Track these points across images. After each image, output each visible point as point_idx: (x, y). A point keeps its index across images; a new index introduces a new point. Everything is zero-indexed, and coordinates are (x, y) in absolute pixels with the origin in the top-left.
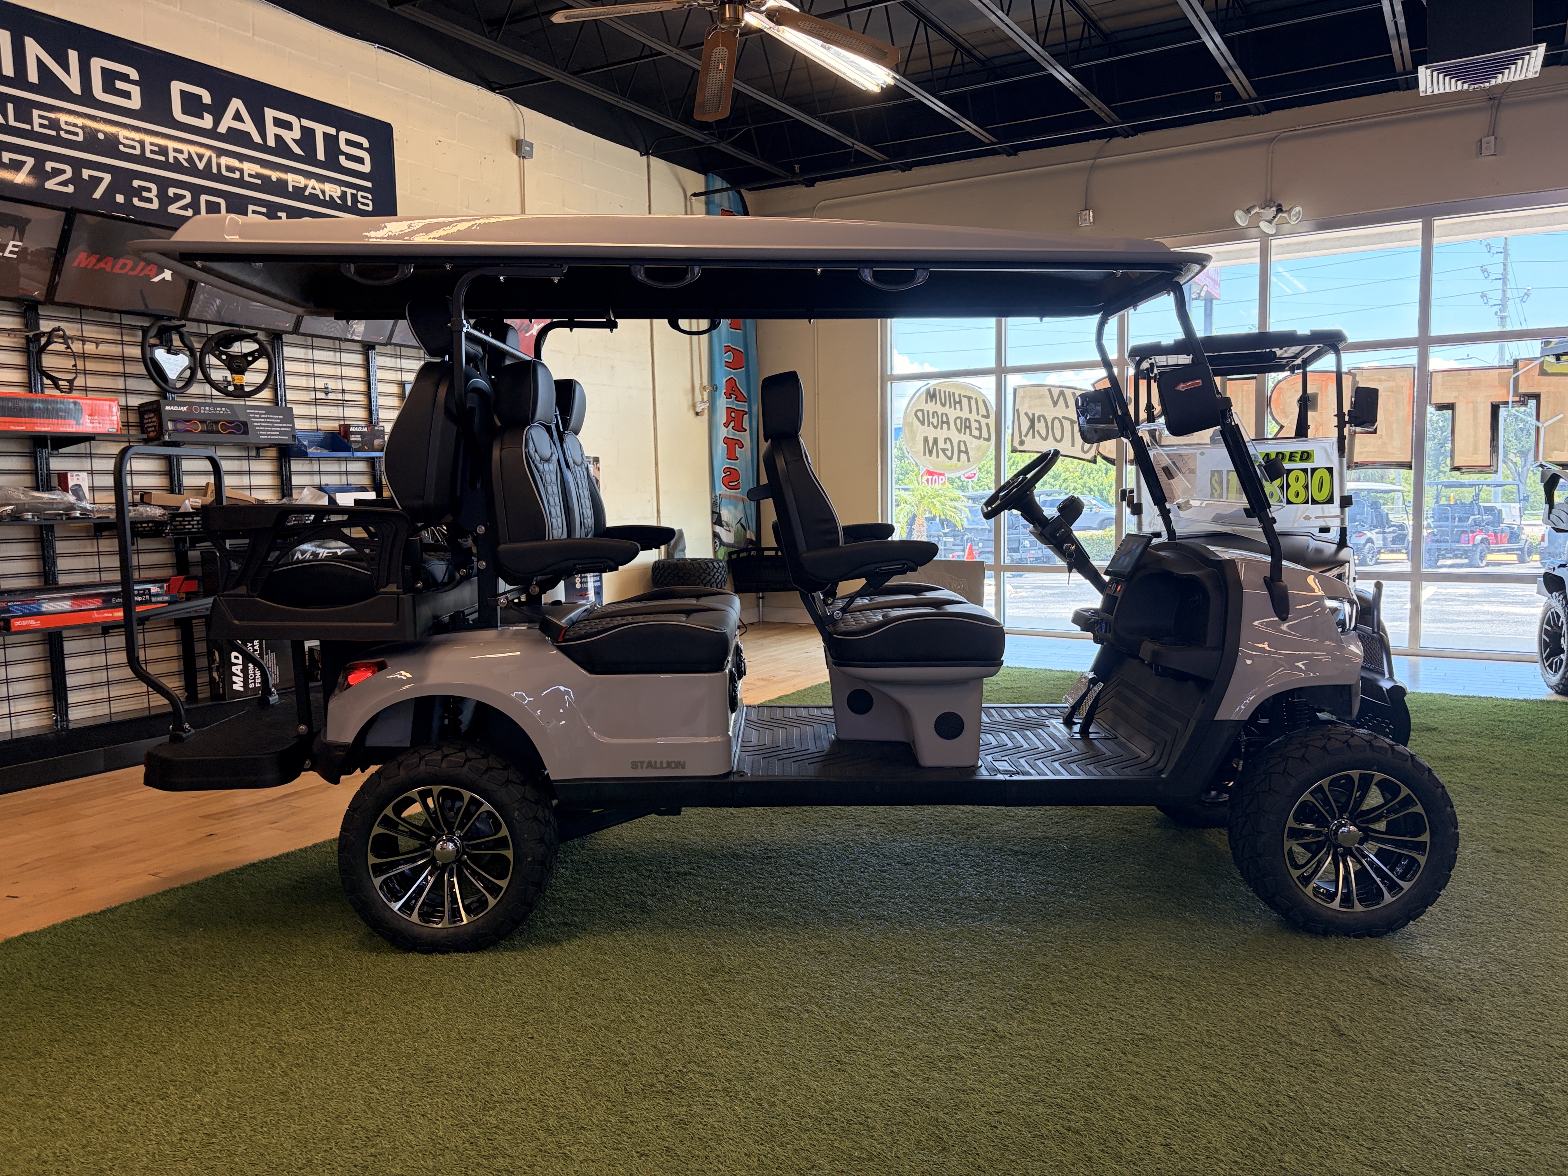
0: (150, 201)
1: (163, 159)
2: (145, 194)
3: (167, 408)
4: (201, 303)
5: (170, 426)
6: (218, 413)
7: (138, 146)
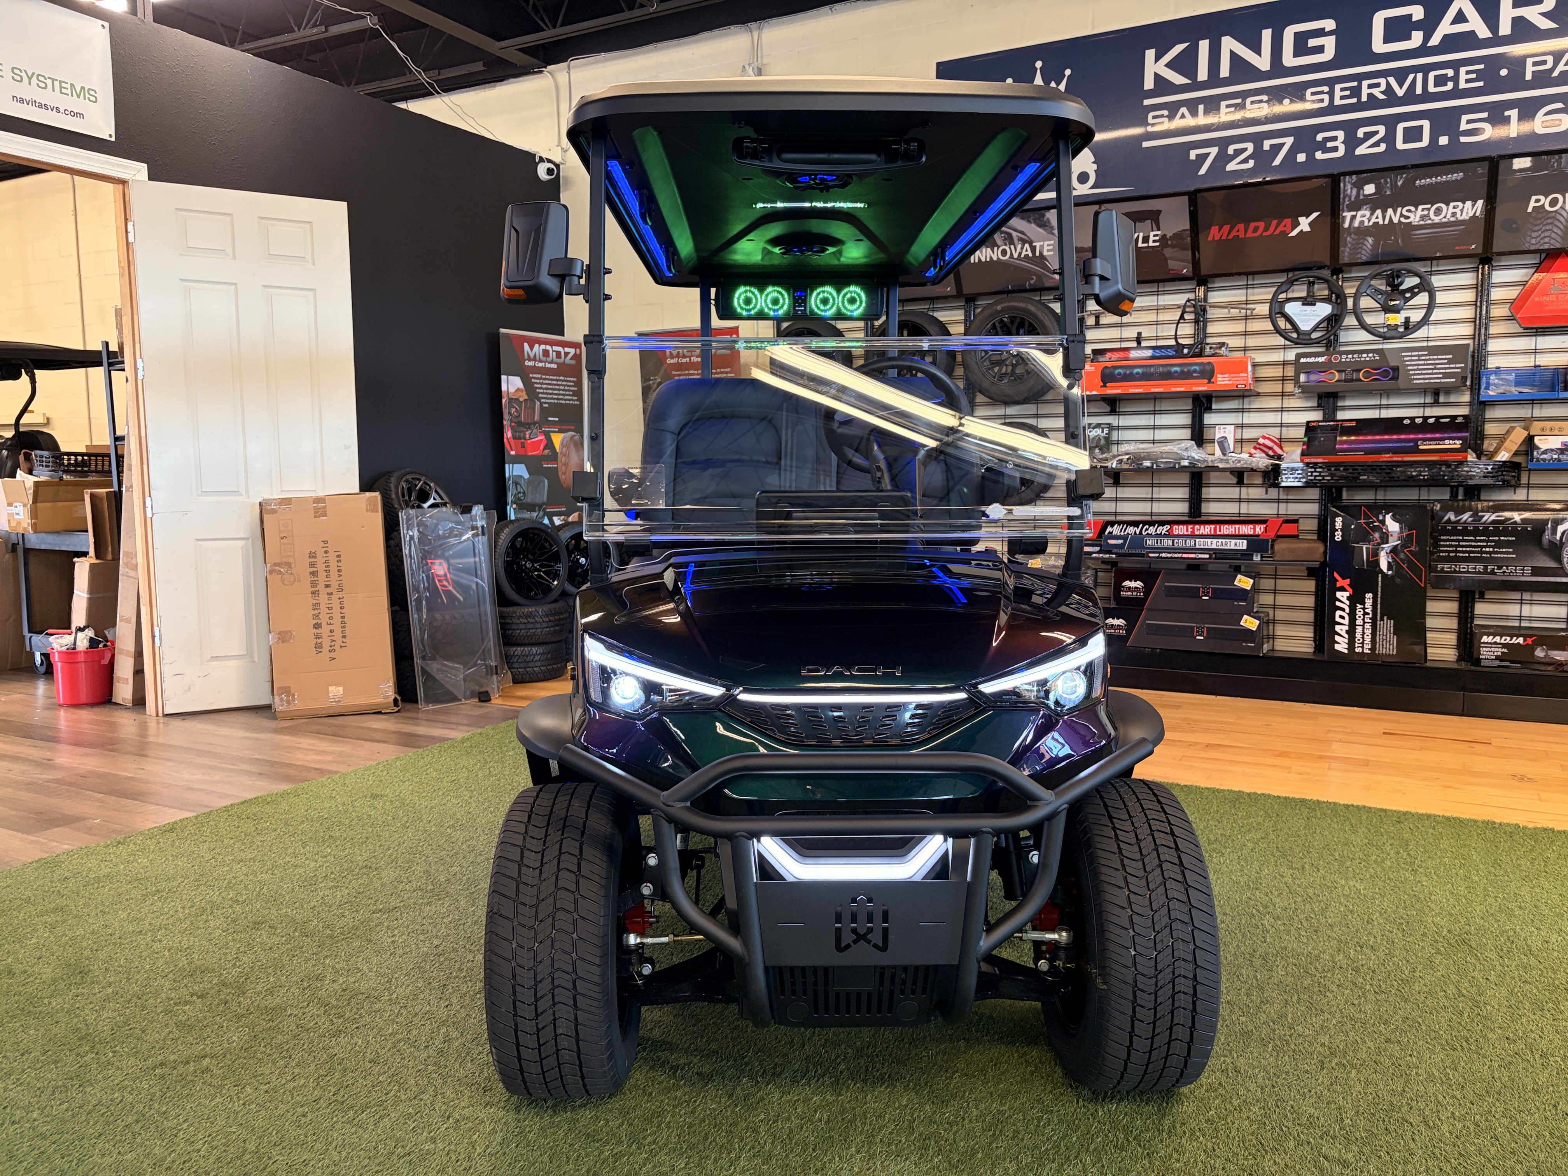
0: (1335, 149)
1: (1354, 100)
2: (1329, 144)
3: (1303, 360)
4: (1349, 245)
5: (1303, 378)
6: (1363, 359)
7: (1326, 97)
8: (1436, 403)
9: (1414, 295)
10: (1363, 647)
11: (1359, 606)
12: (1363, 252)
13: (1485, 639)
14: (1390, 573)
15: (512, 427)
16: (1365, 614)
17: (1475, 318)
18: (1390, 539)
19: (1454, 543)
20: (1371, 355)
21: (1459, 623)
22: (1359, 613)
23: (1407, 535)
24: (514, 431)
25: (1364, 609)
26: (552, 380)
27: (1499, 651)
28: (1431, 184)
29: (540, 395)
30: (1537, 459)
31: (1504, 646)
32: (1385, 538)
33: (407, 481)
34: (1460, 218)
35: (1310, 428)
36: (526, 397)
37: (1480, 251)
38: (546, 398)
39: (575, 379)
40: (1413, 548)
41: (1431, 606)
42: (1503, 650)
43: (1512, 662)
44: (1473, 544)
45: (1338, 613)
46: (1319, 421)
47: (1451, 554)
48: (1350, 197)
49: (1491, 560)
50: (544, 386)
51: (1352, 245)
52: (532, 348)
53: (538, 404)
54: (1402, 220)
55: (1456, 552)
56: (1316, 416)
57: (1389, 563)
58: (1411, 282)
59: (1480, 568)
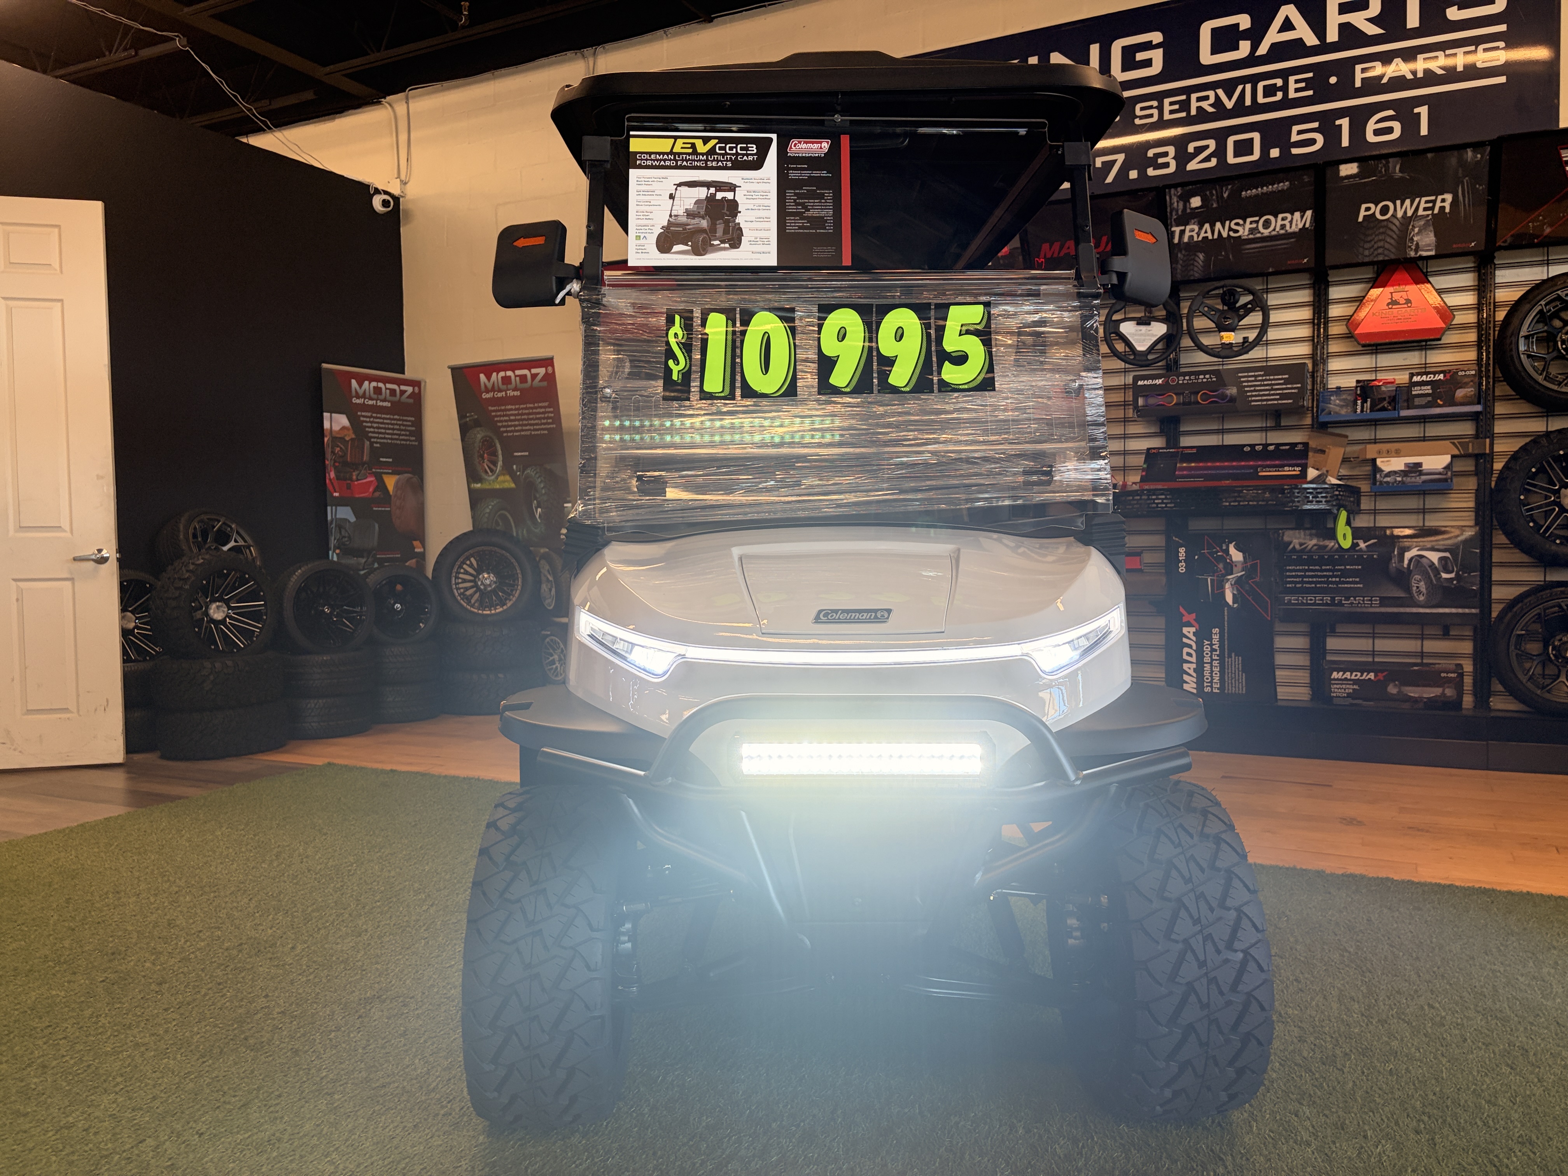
0: (1166, 165)
1: (1184, 114)
2: (1161, 161)
3: (1140, 383)
4: (1181, 262)
5: (1141, 402)
6: (1200, 381)
7: (1155, 112)
8: (1278, 427)
9: (1248, 312)
10: (1211, 687)
11: (1207, 642)
12: (1196, 269)
13: (1335, 675)
14: (1236, 605)
15: (336, 468)
16: (1213, 650)
17: (1313, 337)
18: (1235, 569)
19: (1299, 574)
20: (1207, 376)
21: (1312, 660)
22: (1207, 649)
23: (1251, 565)
24: (337, 472)
25: (1211, 645)
26: (384, 419)
27: (1350, 688)
28: (1257, 196)
29: (370, 435)
30: (1381, 482)
31: (1355, 682)
32: (1230, 567)
33: (201, 521)
34: (1290, 230)
35: (1150, 455)
36: (354, 436)
37: (1312, 265)
38: (378, 438)
39: (413, 419)
40: (1258, 579)
41: (1281, 642)
42: (1355, 687)
43: (1365, 700)
44: (1319, 574)
45: (1186, 650)
46: (1159, 448)
47: (1298, 586)
48: (1177, 211)
49: (1338, 591)
50: (375, 425)
51: (1184, 261)
52: (361, 385)
53: (367, 443)
54: (1232, 234)
55: (1303, 582)
56: (1157, 443)
57: (1234, 594)
58: (1244, 299)
59: (1328, 599)
